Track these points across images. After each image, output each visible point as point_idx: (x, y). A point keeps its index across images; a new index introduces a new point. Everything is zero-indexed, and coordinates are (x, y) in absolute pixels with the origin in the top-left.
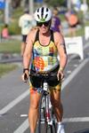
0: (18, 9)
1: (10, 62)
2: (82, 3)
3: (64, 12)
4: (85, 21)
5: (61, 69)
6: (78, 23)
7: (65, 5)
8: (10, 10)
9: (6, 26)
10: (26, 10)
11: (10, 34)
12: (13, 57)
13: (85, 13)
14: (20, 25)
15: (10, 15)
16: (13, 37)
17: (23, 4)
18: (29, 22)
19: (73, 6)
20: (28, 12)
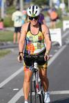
0: (12, 7)
1: (5, 48)
2: (61, 2)
3: (47, 10)
4: (63, 16)
5: (47, 52)
6: (58, 18)
7: (47, 4)
8: (5, 8)
9: (2, 20)
10: (17, 8)
11: (5, 26)
12: (7, 44)
13: (63, 10)
14: (13, 19)
15: (5, 12)
16: (8, 29)
17: (15, 3)
18: (20, 17)
19: (54, 5)
20: (19, 10)
